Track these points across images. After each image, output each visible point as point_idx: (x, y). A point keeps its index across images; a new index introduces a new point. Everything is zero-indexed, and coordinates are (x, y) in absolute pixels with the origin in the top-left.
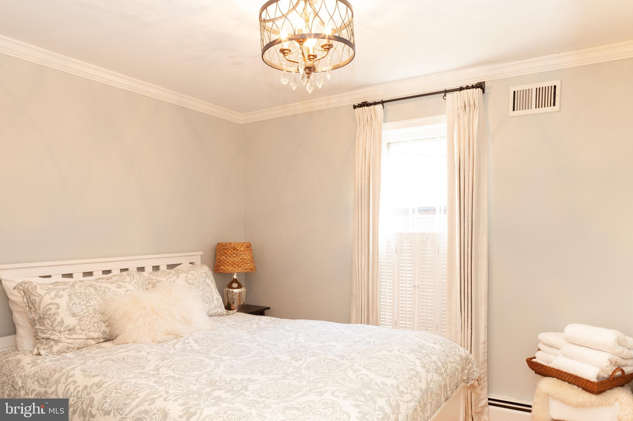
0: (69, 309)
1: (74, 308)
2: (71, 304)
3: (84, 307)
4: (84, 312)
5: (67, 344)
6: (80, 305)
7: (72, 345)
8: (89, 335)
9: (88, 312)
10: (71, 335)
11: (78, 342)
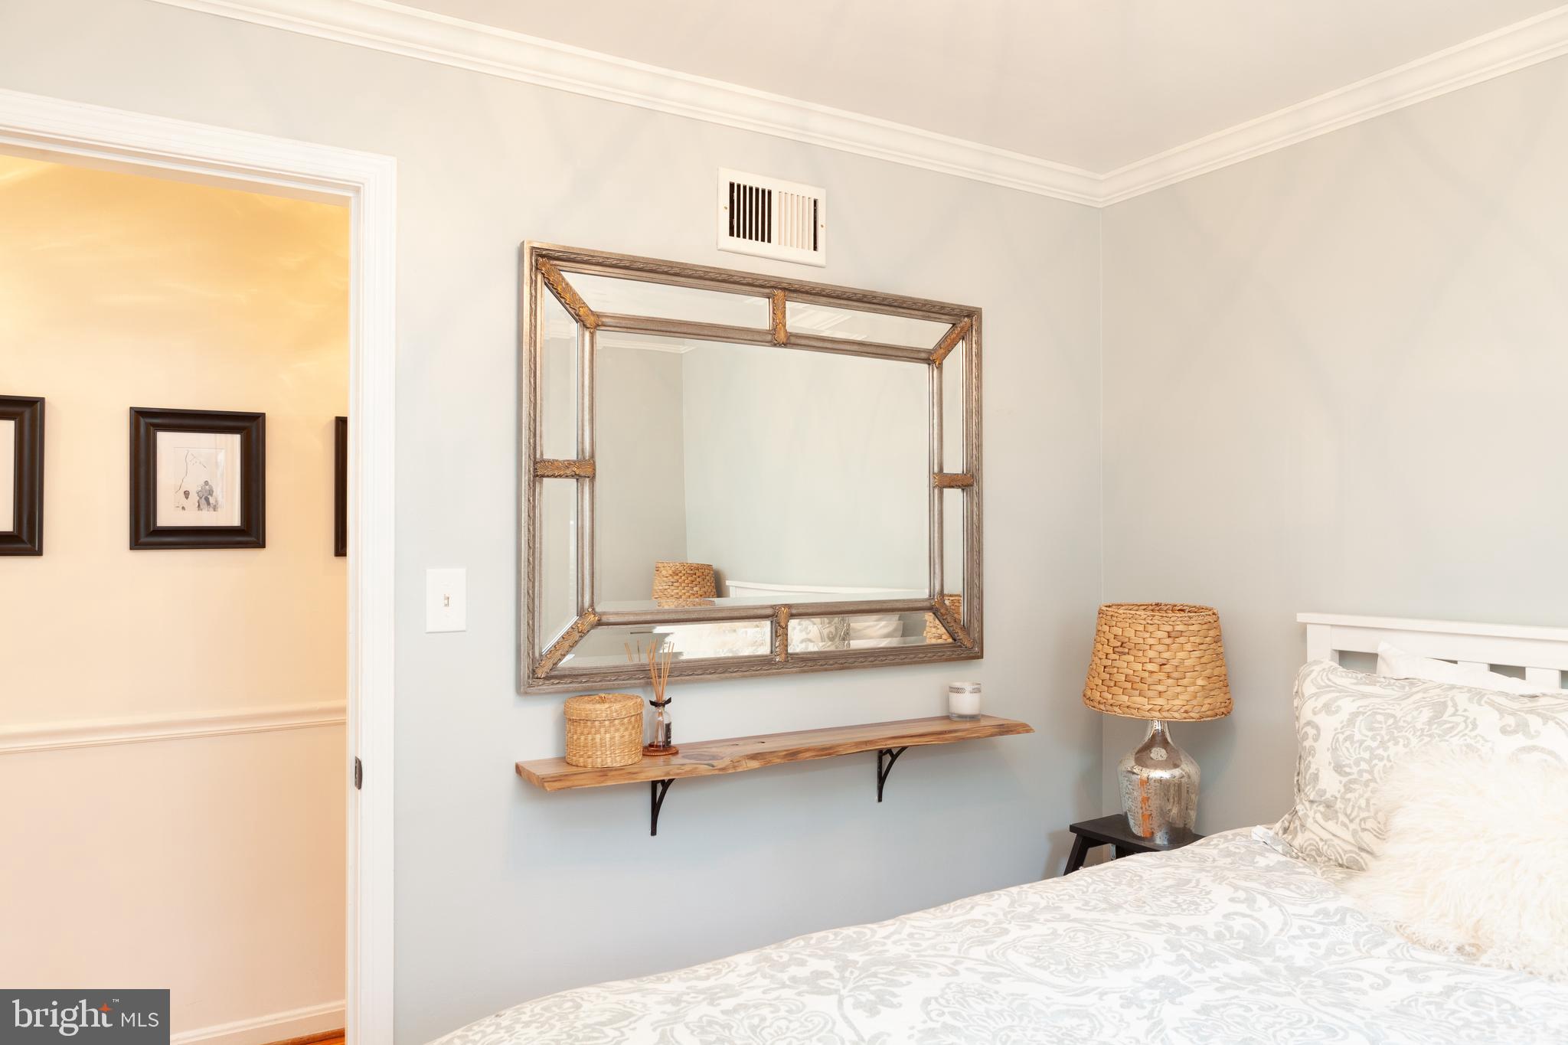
0: (1333, 749)
1: (1344, 749)
2: (1341, 737)
3: (1367, 755)
4: (1361, 768)
5: (1318, 839)
6: (1360, 746)
7: (1325, 847)
8: (1362, 839)
9: (1371, 772)
10: (1327, 818)
11: (1338, 848)
